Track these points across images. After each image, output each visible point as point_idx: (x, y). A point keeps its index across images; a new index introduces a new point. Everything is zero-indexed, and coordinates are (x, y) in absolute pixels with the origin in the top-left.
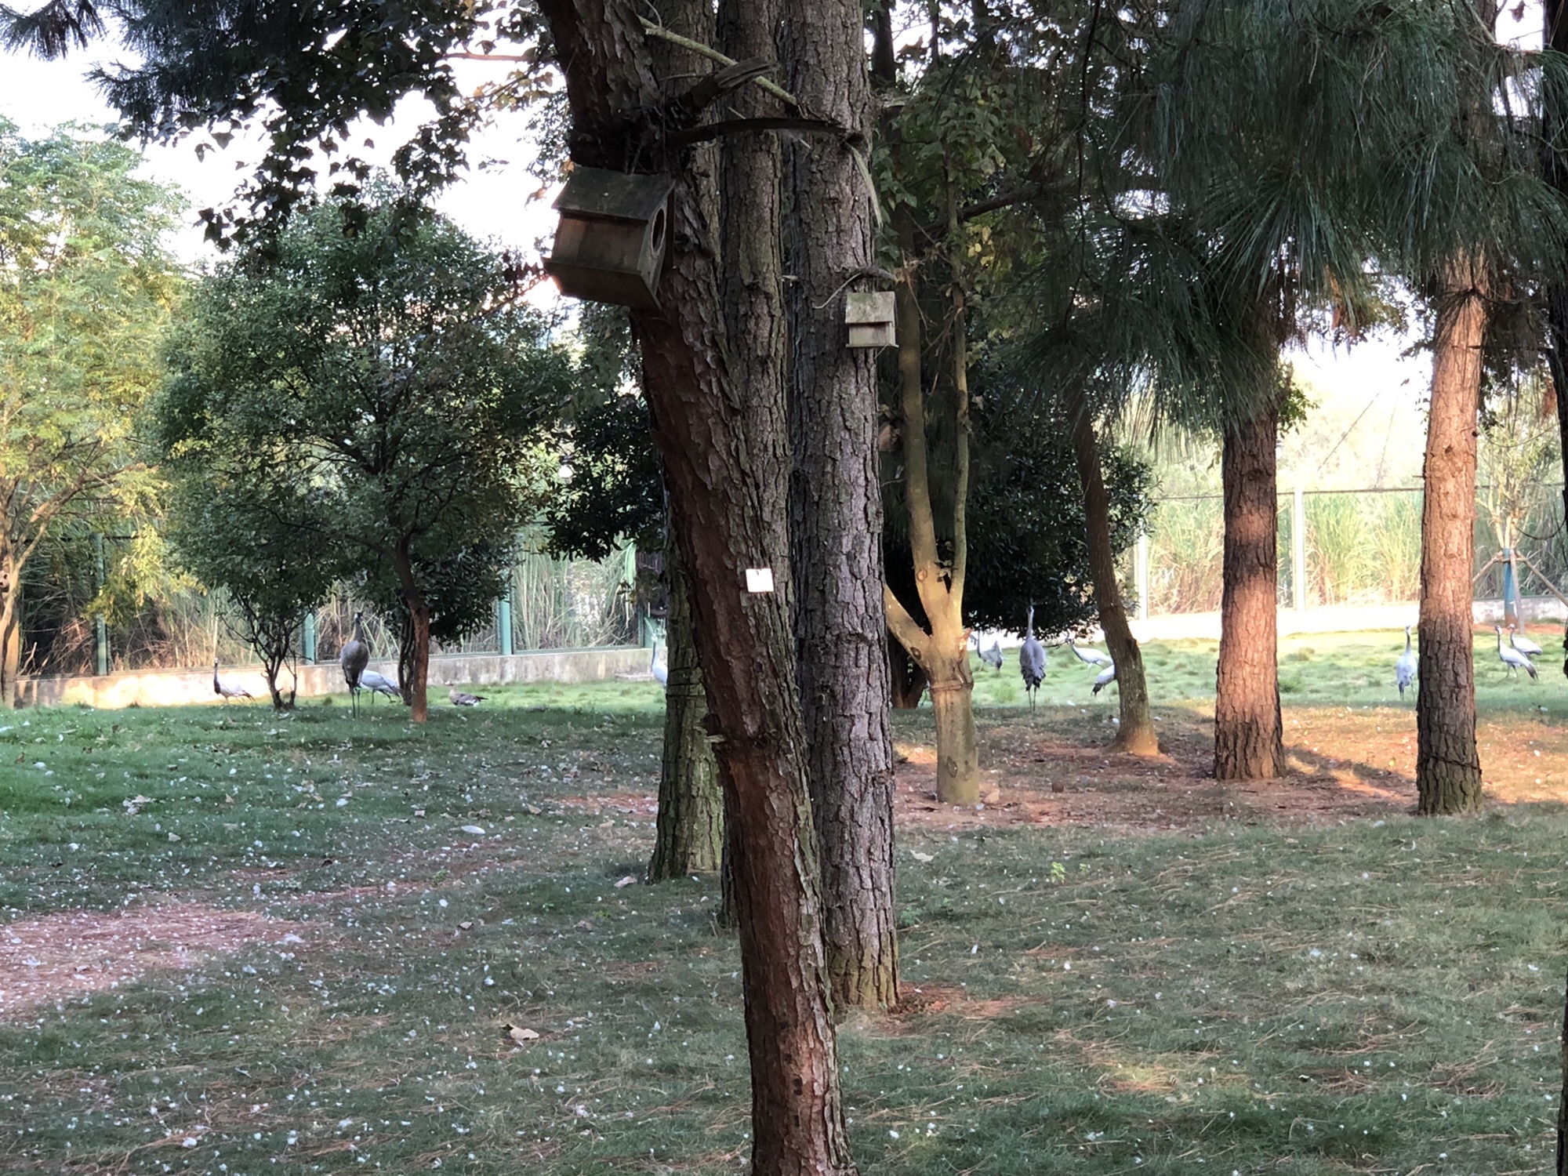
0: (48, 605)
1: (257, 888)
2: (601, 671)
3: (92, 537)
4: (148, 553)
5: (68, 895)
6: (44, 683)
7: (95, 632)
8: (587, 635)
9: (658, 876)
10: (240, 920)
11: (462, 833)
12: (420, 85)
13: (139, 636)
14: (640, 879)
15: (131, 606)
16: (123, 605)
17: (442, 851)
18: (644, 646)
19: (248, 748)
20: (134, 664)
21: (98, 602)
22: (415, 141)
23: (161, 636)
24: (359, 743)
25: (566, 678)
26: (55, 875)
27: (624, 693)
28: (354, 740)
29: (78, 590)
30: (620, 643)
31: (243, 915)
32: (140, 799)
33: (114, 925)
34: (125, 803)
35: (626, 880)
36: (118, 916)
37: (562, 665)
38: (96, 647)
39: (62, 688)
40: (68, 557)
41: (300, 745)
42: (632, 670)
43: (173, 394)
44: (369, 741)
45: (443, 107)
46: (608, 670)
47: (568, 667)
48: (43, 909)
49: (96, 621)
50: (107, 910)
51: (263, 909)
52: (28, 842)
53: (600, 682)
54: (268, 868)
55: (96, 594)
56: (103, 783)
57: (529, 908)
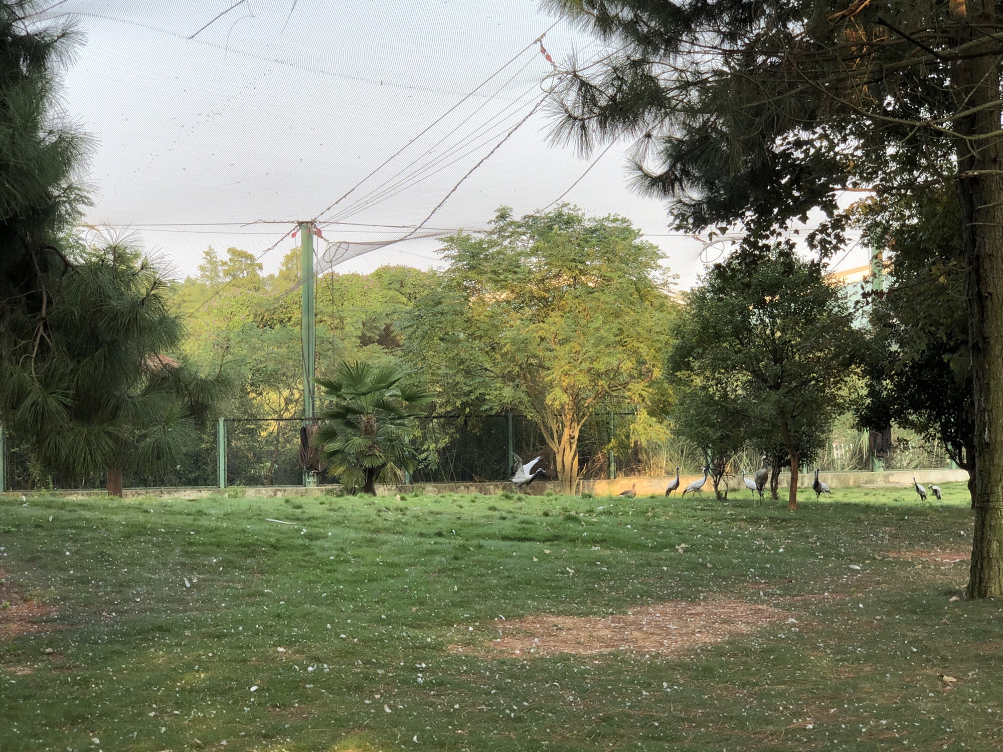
0: (587, 445)
1: (762, 593)
2: (851, 483)
3: (609, 413)
4: (642, 423)
5: (672, 593)
6: (586, 482)
7: (609, 458)
8: (843, 465)
9: (972, 597)
10: (759, 609)
11: (849, 568)
12: (818, 204)
13: (629, 461)
14: (962, 598)
15: (627, 447)
16: (623, 446)
17: (843, 578)
18: (872, 471)
19: (719, 520)
20: (627, 475)
21: (611, 445)
22: (817, 230)
23: (639, 461)
24: (773, 519)
25: (834, 485)
26: (661, 583)
27: (866, 494)
28: (770, 518)
29: (601, 438)
30: (861, 469)
31: (760, 607)
32: (683, 545)
33: (699, 609)
34: (677, 547)
35: (954, 598)
36: (700, 605)
37: (832, 479)
38: (609, 466)
39: (594, 485)
40: (597, 423)
41: (743, 520)
42: (867, 482)
43: (677, 349)
44: (777, 519)
45: (830, 214)
46: (855, 482)
47: (835, 480)
48: (661, 599)
49: (610, 453)
50: (693, 601)
51: (769, 604)
52: (642, 565)
53: (851, 488)
54: (761, 584)
55: (609, 441)
56: (663, 537)
57: (906, 610)
